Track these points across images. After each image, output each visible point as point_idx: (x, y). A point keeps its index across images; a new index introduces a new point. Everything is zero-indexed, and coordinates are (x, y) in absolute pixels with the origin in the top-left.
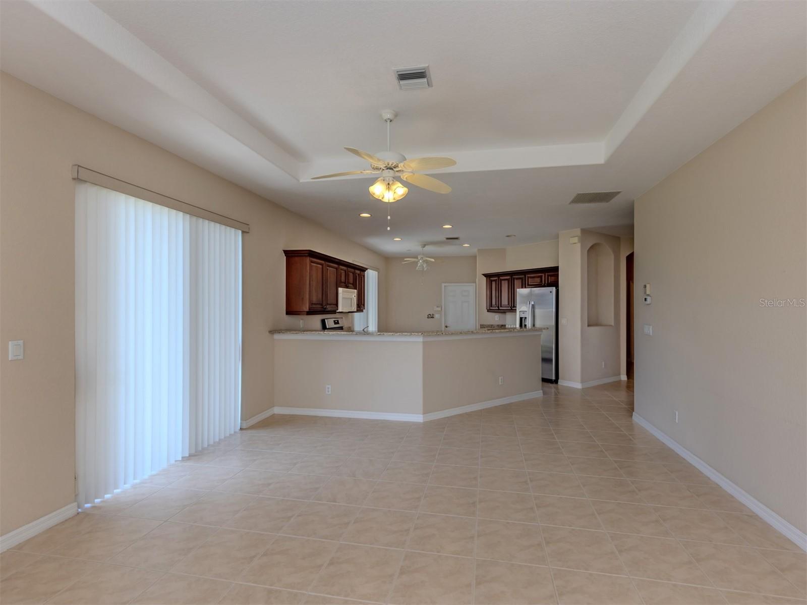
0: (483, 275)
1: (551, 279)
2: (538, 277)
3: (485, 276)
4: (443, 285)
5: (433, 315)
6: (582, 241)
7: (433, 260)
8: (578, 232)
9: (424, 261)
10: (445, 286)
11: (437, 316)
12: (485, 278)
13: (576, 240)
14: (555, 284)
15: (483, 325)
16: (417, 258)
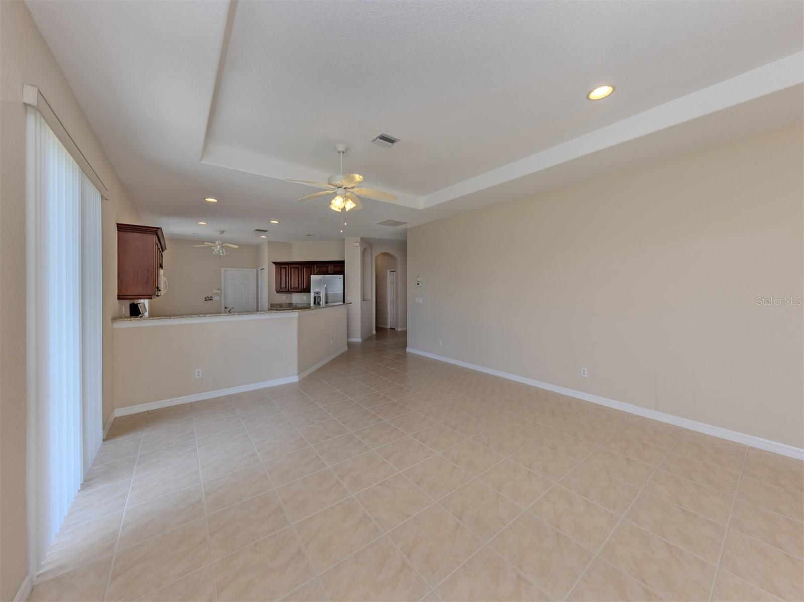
0: (273, 262)
1: (337, 269)
2: (326, 266)
3: (275, 264)
4: (223, 269)
5: (211, 297)
6: (361, 245)
7: (237, 247)
8: (359, 240)
9: (223, 247)
10: (225, 270)
11: (216, 298)
12: (274, 266)
13: (358, 244)
14: (342, 272)
15: (273, 304)
16: (215, 243)
